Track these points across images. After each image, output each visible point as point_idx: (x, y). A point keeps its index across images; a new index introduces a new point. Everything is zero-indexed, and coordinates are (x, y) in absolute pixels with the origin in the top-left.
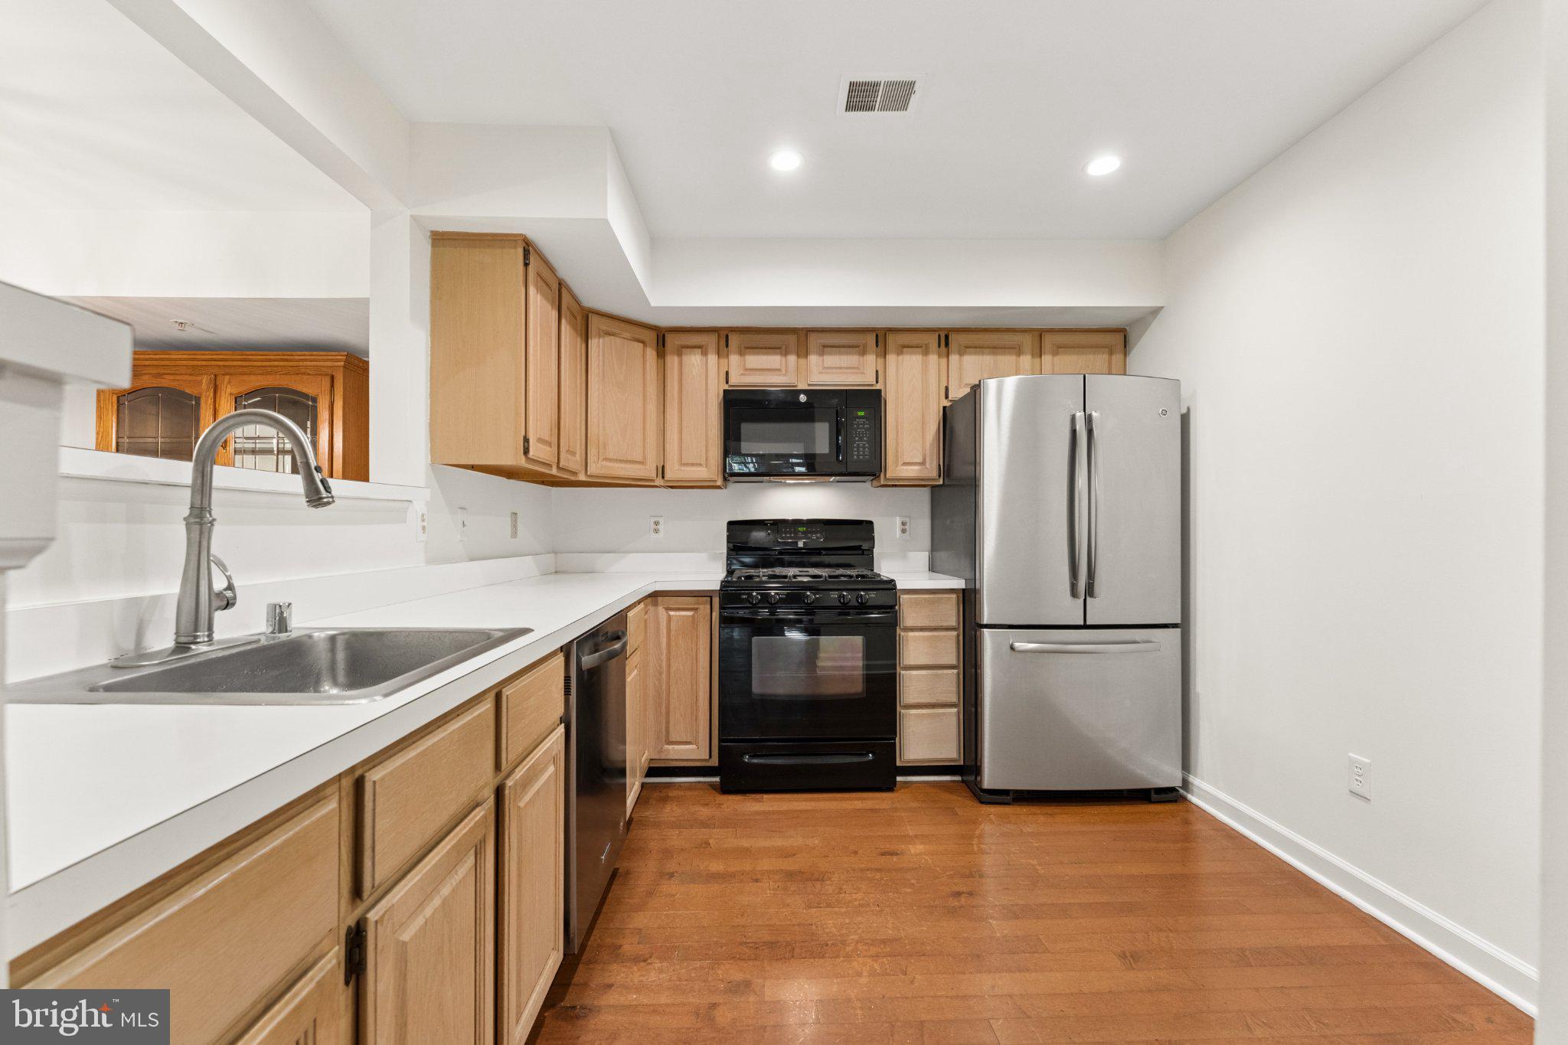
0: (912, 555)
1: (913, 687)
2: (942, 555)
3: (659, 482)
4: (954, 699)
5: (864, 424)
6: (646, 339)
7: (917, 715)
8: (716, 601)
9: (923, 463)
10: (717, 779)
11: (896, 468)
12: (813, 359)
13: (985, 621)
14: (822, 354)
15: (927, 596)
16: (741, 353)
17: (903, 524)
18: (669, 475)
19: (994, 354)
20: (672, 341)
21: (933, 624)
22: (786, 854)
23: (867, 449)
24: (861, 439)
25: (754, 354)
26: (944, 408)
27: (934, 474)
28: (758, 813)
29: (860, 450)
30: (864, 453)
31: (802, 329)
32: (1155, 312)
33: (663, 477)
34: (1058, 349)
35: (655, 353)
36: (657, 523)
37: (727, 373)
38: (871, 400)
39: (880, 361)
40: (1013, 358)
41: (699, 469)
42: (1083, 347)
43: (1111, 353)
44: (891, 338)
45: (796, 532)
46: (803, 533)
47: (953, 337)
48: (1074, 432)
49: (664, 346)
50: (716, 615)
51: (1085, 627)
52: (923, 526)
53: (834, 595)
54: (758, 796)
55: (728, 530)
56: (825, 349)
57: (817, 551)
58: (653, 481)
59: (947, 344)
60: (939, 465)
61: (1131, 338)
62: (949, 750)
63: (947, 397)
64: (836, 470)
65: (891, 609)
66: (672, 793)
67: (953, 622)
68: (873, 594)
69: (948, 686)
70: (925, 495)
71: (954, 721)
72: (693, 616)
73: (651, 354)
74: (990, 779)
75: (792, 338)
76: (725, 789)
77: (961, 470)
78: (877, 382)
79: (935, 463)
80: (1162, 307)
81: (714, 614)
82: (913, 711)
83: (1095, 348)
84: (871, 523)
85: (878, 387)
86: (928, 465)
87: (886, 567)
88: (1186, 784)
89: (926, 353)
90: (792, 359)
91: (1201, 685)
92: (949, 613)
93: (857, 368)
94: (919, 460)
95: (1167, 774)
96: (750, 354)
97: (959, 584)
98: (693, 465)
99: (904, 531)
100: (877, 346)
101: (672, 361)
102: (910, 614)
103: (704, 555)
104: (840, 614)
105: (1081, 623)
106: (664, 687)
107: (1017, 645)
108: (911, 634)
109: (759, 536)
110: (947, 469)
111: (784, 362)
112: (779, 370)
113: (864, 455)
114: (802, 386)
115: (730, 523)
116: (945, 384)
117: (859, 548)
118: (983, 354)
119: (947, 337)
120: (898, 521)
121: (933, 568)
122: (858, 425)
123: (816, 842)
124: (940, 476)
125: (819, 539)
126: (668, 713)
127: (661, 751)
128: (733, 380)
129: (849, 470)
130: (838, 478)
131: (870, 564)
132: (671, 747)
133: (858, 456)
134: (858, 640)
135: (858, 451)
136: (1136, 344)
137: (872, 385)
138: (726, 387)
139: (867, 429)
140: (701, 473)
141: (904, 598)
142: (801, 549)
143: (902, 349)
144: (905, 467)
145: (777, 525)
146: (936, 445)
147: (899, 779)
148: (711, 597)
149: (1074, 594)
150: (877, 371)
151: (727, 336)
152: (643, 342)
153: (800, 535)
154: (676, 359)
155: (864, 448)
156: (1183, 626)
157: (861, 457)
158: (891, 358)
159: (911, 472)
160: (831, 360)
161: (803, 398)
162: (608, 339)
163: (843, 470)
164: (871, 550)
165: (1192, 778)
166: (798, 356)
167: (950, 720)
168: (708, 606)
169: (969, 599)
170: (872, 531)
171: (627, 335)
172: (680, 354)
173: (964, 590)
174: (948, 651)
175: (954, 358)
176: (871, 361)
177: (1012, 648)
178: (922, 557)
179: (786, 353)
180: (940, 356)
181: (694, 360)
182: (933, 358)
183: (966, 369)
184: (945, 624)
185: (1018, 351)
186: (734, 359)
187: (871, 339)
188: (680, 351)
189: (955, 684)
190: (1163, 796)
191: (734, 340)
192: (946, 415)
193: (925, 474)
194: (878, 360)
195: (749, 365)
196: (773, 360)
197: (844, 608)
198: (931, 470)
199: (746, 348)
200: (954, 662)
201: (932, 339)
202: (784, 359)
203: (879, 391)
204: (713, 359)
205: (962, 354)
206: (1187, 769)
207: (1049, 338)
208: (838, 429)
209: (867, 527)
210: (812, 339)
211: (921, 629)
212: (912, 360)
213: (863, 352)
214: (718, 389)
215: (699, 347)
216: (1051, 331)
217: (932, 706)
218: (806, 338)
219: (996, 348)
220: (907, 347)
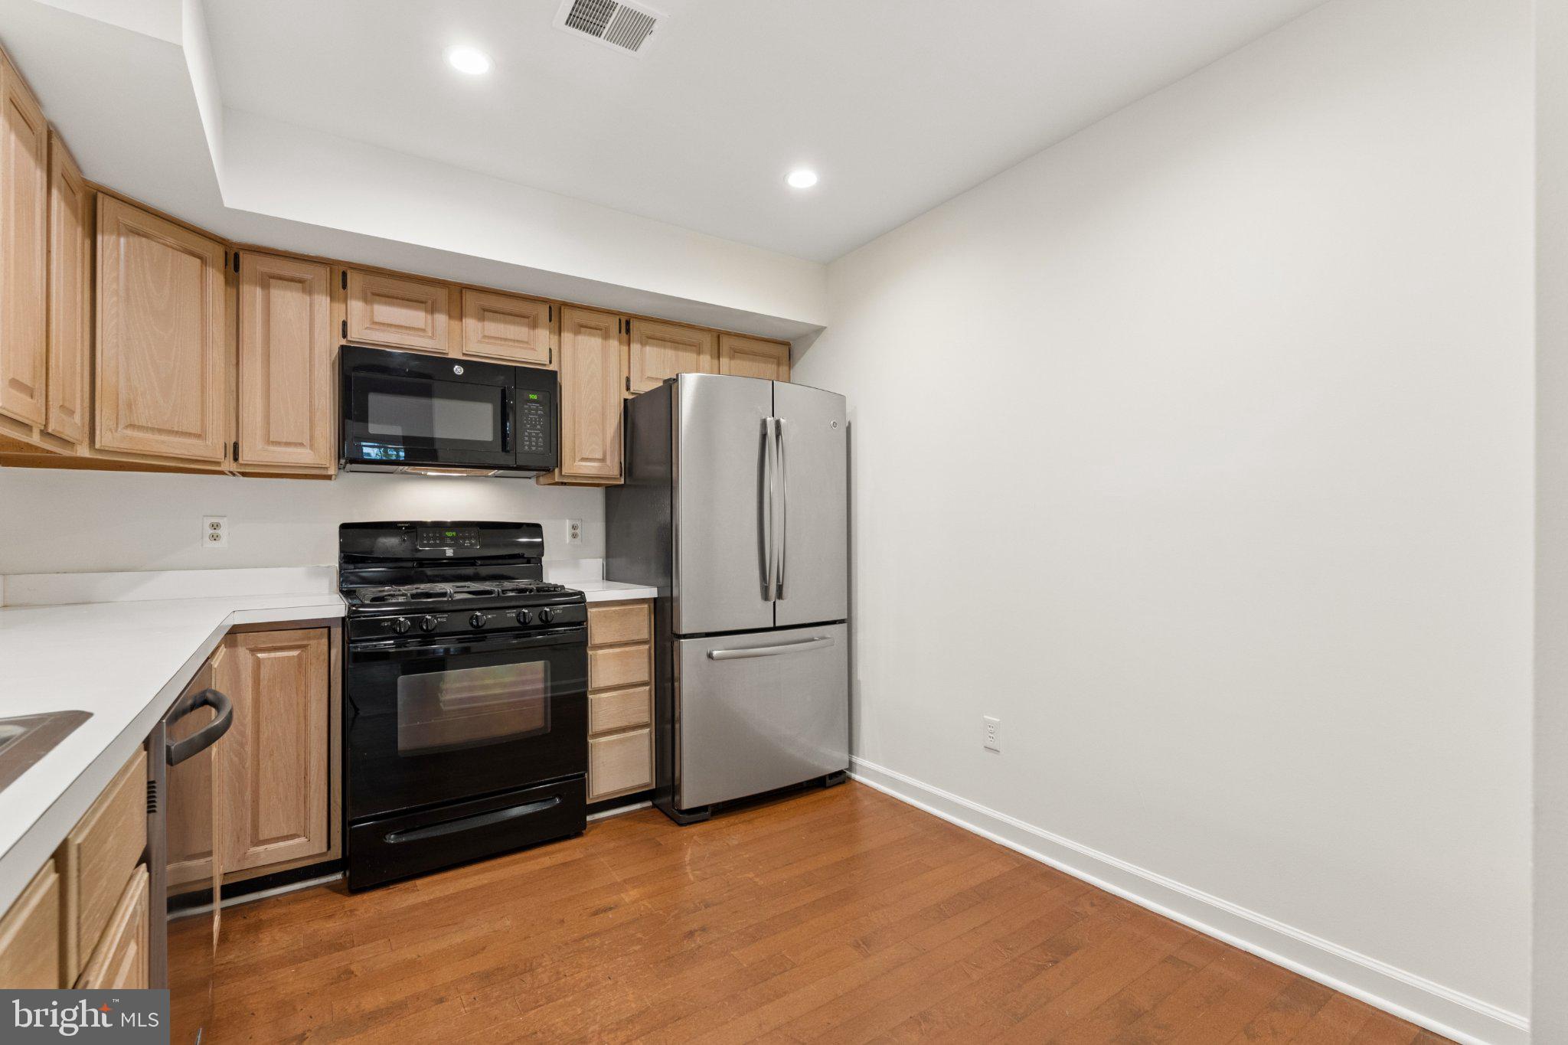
0: (584, 562)
1: (605, 711)
2: (619, 562)
3: (228, 465)
4: (646, 718)
5: (537, 410)
6: (208, 255)
7: (606, 743)
8: (337, 633)
9: (603, 460)
10: (339, 876)
11: (571, 464)
12: (471, 323)
13: (684, 630)
14: (482, 319)
15: (617, 608)
16: (366, 300)
17: (574, 527)
18: (246, 456)
19: (676, 349)
20: (251, 265)
21: (625, 639)
22: (474, 950)
23: (540, 439)
24: (533, 427)
25: (386, 303)
26: (625, 400)
27: (616, 472)
28: (414, 908)
29: (530, 440)
30: (537, 443)
31: (455, 284)
32: (819, 331)
33: (236, 459)
34: (735, 353)
35: (221, 278)
36: (215, 526)
37: (345, 324)
38: (546, 382)
39: (554, 338)
40: (694, 356)
41: (299, 450)
42: (755, 354)
43: (779, 364)
44: (567, 313)
45: (443, 538)
46: (452, 538)
47: (635, 325)
48: (764, 437)
49: (237, 268)
50: (336, 652)
51: (775, 628)
52: (596, 530)
53: (512, 614)
54: (409, 884)
55: (341, 535)
56: (485, 313)
57: (471, 561)
58: (218, 463)
59: (628, 331)
60: (621, 463)
61: (796, 352)
62: (640, 775)
63: (628, 389)
64: (502, 462)
65: (579, 623)
66: (265, 915)
67: (645, 634)
68: (555, 610)
69: (640, 705)
70: (597, 496)
71: (645, 743)
72: (299, 657)
73: (215, 279)
74: (689, 797)
75: (442, 293)
76: (355, 887)
78: (550, 362)
79: (617, 460)
80: (825, 328)
81: (333, 652)
82: (604, 739)
83: (765, 357)
84: (538, 527)
85: (551, 368)
86: (608, 462)
87: (560, 576)
88: (851, 766)
89: (606, 336)
90: (441, 319)
91: (862, 674)
92: (641, 625)
93: (527, 343)
94: (599, 456)
95: (831, 760)
96: (380, 303)
97: (651, 592)
98: (288, 444)
99: (574, 536)
100: (550, 321)
101: (252, 295)
102: (599, 631)
103: (299, 572)
104: (517, 637)
105: (771, 625)
106: (248, 764)
107: (715, 653)
108: (600, 652)
109: (390, 543)
110: (630, 467)
111: (430, 321)
112: (424, 330)
113: (537, 446)
114: (456, 355)
115: (345, 527)
116: (625, 375)
117: (522, 555)
118: (665, 347)
119: (628, 323)
120: (568, 524)
121: (609, 576)
122: (530, 409)
123: (508, 923)
124: (621, 475)
125: (474, 547)
126: (256, 801)
127: (244, 857)
128: (354, 334)
129: (520, 463)
130: (501, 472)
131: (538, 573)
132: (261, 848)
133: (530, 446)
134: (539, 665)
135: (530, 441)
136: (799, 359)
137: (544, 365)
138: (344, 342)
139: (540, 416)
140: (303, 456)
141: (591, 611)
142: (449, 558)
143: (580, 328)
144: (584, 463)
145: (413, 528)
146: (617, 441)
147: (589, 818)
148: (329, 628)
149: (766, 596)
150: (550, 349)
151: (344, 274)
152: (201, 258)
153: (449, 541)
154: (259, 291)
155: (537, 438)
156: (846, 621)
157: (534, 448)
158: (567, 336)
159: (589, 468)
160: (494, 328)
161: (458, 370)
162: (135, 240)
163: (512, 464)
164: (542, 560)
165: (855, 759)
166: (450, 317)
167: (643, 740)
168: (325, 641)
170: (540, 536)
171: (170, 241)
172: (267, 287)
173: (655, 599)
174: (639, 666)
175: (635, 347)
176: (543, 336)
177: (710, 656)
178: (596, 565)
179: (432, 310)
180: (621, 343)
181: (288, 303)
182: (614, 344)
183: (651, 360)
184: (636, 637)
185: (698, 349)
186: (356, 307)
187: (543, 312)
188: (265, 282)
189: (647, 702)
190: (835, 780)
191: (355, 280)
192: (629, 409)
193: (605, 472)
194: (552, 336)
195: (381, 319)
196: (416, 317)
197: (523, 628)
198: (612, 468)
199: (374, 294)
200: (646, 678)
201: (613, 323)
202: (429, 317)
203: (555, 373)
204: (322, 301)
205: (643, 344)
206: (851, 751)
207: (724, 340)
208: (504, 414)
209: (535, 529)
210: (470, 299)
211: (611, 646)
212: (589, 344)
213: (534, 325)
214: (328, 346)
215: (301, 281)
216: (728, 334)
217: (623, 730)
218: (461, 296)
219: (677, 343)
220: (583, 327)
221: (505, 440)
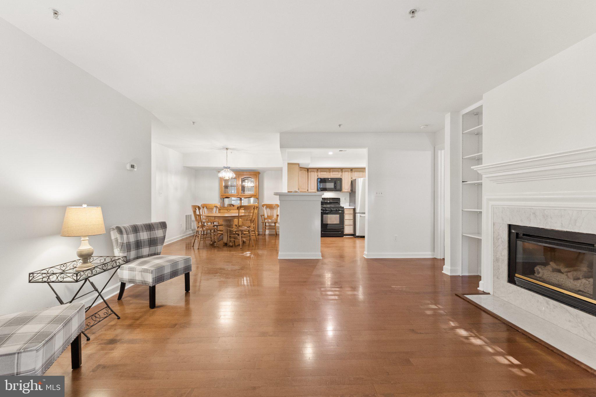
0: (346, 203)
1: (346, 222)
2: (351, 204)
3: (307, 192)
4: (352, 224)
11: (344, 190)
12: (331, 173)
13: (357, 212)
15: (348, 209)
16: (320, 172)
17: (345, 198)
18: (309, 191)
20: (309, 170)
26: (351, 181)
29: (338, 187)
31: (329, 168)
38: (340, 180)
39: (342, 173)
41: (314, 190)
46: (329, 200)
47: (353, 170)
52: (348, 199)
53: (335, 209)
55: (321, 199)
56: (333, 171)
57: (331, 203)
62: (351, 232)
63: (351, 179)
65: (343, 211)
67: (352, 213)
68: (341, 209)
69: (351, 222)
70: (349, 194)
71: (352, 228)
73: (307, 172)
74: (357, 234)
75: (328, 170)
77: (353, 190)
82: (346, 226)
84: (340, 198)
87: (342, 205)
89: (349, 172)
90: (328, 173)
92: (352, 212)
93: (338, 174)
94: (347, 188)
96: (322, 172)
97: (353, 207)
99: (345, 200)
101: (309, 173)
102: (346, 212)
108: (346, 215)
110: (352, 190)
112: (326, 175)
114: (329, 177)
116: (351, 177)
117: (338, 202)
120: (344, 198)
121: (350, 206)
125: (332, 201)
128: (319, 176)
129: (336, 190)
131: (340, 205)
134: (338, 215)
138: (318, 178)
139: (339, 184)
141: (345, 209)
142: (329, 202)
145: (325, 199)
146: (350, 186)
147: (344, 236)
150: (341, 175)
152: (305, 171)
154: (310, 173)
158: (343, 173)
159: (346, 190)
160: (334, 173)
161: (330, 179)
164: (340, 203)
166: (329, 172)
167: (352, 227)
169: (354, 210)
170: (340, 200)
171: (303, 170)
172: (311, 172)
174: (351, 217)
175: (353, 173)
176: (340, 173)
177: (360, 216)
178: (348, 204)
180: (351, 172)
181: (313, 173)
182: (350, 173)
183: (355, 175)
185: (363, 172)
187: (340, 170)
193: (348, 191)
195: (321, 174)
196: (325, 173)
197: (337, 211)
198: (349, 190)
200: (352, 219)
201: (350, 170)
203: (341, 178)
204: (316, 173)
208: (335, 183)
209: (339, 199)
210: (331, 170)
211: (348, 214)
212: (347, 173)
213: (339, 172)
214: (316, 178)
215: (314, 171)
217: (349, 225)
218: (329, 170)
219: (359, 171)
220: (345, 171)
221: (335, 186)
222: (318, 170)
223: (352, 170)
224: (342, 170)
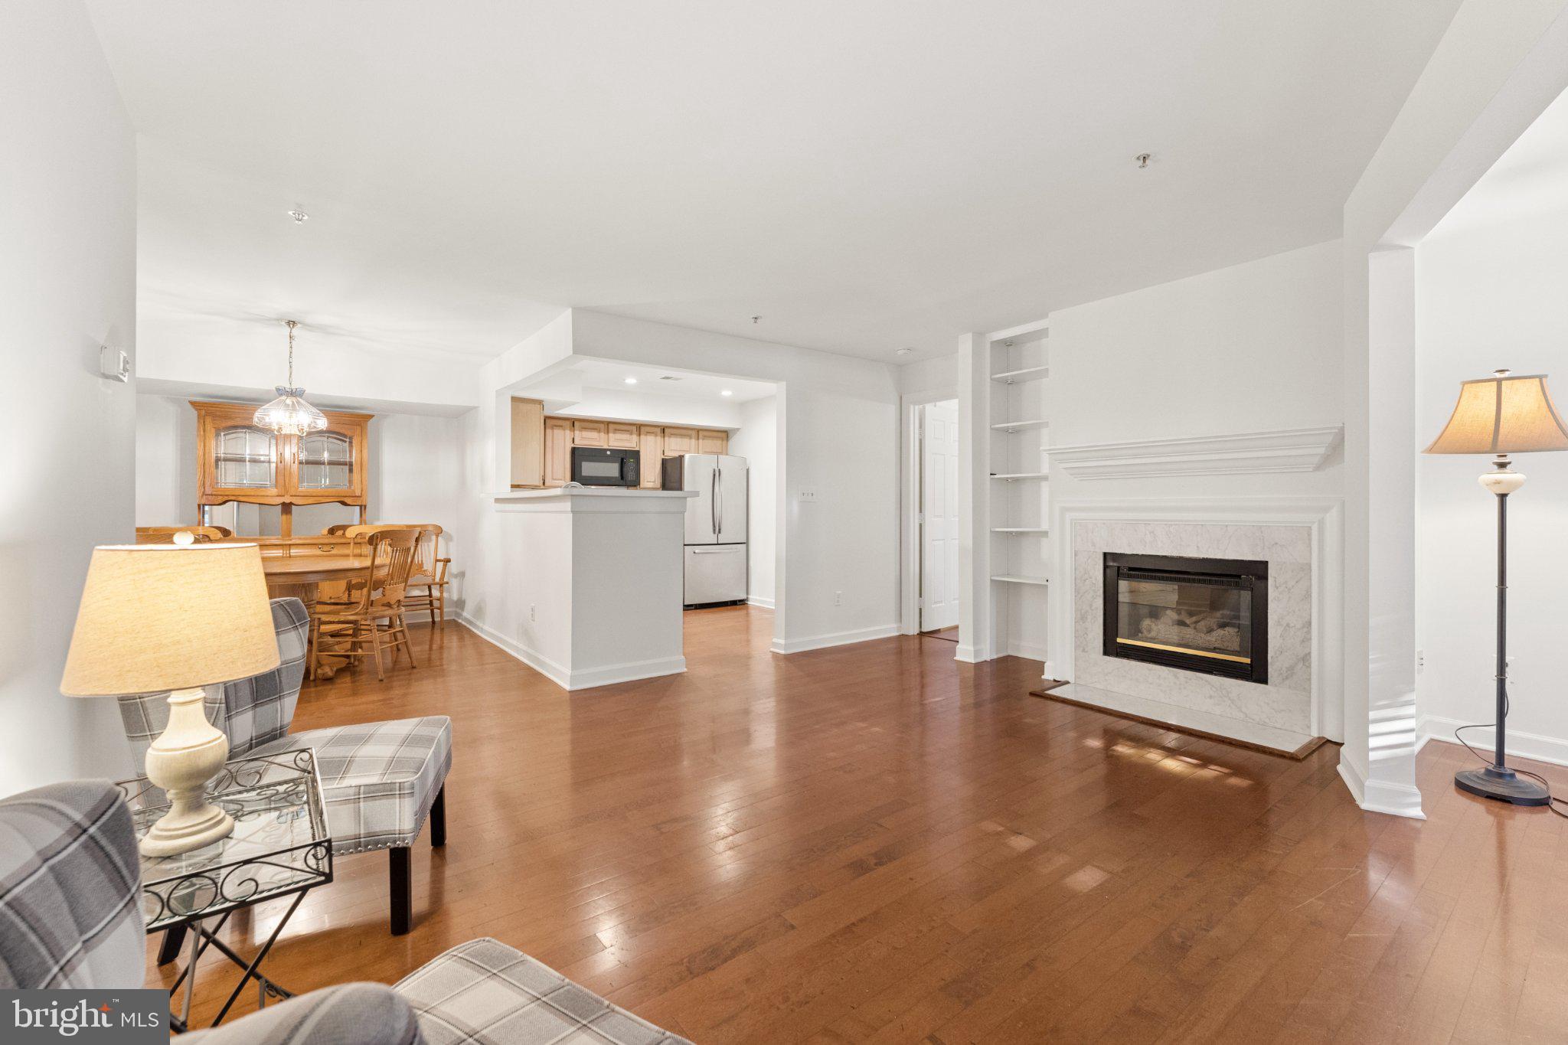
5: (632, 465)
9: (654, 482)
11: (644, 483)
12: (611, 435)
13: (686, 543)
14: (614, 433)
16: (580, 431)
18: (546, 483)
19: (683, 439)
20: (548, 422)
23: (634, 476)
24: (631, 471)
25: (586, 431)
26: (663, 459)
27: (660, 486)
29: (630, 476)
31: (607, 422)
32: (738, 429)
33: (544, 484)
34: (705, 437)
37: (573, 439)
38: (636, 455)
39: (638, 437)
40: (690, 444)
41: (562, 481)
42: (714, 438)
43: (723, 441)
44: (643, 429)
47: (667, 430)
48: (714, 475)
51: (718, 544)
56: (616, 431)
59: (664, 433)
61: (730, 435)
63: (664, 455)
64: (621, 482)
75: (603, 426)
77: (670, 485)
78: (637, 447)
79: (660, 482)
80: (741, 427)
83: (717, 438)
85: (637, 449)
86: (657, 483)
88: (747, 599)
89: (656, 435)
90: (602, 435)
91: (752, 563)
93: (629, 440)
94: (653, 480)
95: (742, 596)
96: (584, 431)
98: (558, 479)
100: (636, 432)
101: (549, 431)
105: (716, 543)
107: (696, 551)
110: (664, 485)
111: (600, 436)
112: (598, 439)
113: (633, 478)
114: (606, 447)
116: (663, 449)
118: (677, 438)
122: (630, 465)
128: (576, 442)
129: (626, 482)
133: (630, 478)
136: (731, 441)
137: (634, 448)
138: (573, 445)
139: (633, 467)
144: (648, 481)
146: (660, 473)
149: (714, 533)
150: (637, 442)
154: (551, 431)
155: (632, 474)
156: (747, 543)
158: (643, 437)
159: (650, 485)
160: (619, 436)
161: (608, 453)
163: (623, 483)
165: (749, 596)
166: (606, 433)
172: (553, 429)
175: (667, 438)
176: (635, 437)
177: (694, 553)
179: (599, 432)
180: (661, 437)
181: (558, 432)
182: (659, 438)
183: (675, 444)
185: (690, 437)
186: (577, 433)
187: (634, 428)
188: (553, 427)
190: (741, 603)
191: (577, 424)
192: (664, 462)
193: (655, 486)
195: (584, 436)
196: (594, 435)
199: (582, 428)
201: (659, 430)
202: (598, 434)
203: (638, 451)
204: (568, 432)
205: (669, 437)
206: (747, 593)
207: (700, 432)
208: (622, 465)
210: (611, 426)
212: (650, 439)
213: (631, 434)
214: (569, 446)
215: (562, 426)
216: (701, 430)
218: (608, 426)
219: (682, 436)
220: (648, 433)
221: (621, 473)
222: (573, 422)
223: (664, 430)
224: (639, 428)
